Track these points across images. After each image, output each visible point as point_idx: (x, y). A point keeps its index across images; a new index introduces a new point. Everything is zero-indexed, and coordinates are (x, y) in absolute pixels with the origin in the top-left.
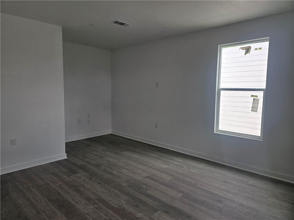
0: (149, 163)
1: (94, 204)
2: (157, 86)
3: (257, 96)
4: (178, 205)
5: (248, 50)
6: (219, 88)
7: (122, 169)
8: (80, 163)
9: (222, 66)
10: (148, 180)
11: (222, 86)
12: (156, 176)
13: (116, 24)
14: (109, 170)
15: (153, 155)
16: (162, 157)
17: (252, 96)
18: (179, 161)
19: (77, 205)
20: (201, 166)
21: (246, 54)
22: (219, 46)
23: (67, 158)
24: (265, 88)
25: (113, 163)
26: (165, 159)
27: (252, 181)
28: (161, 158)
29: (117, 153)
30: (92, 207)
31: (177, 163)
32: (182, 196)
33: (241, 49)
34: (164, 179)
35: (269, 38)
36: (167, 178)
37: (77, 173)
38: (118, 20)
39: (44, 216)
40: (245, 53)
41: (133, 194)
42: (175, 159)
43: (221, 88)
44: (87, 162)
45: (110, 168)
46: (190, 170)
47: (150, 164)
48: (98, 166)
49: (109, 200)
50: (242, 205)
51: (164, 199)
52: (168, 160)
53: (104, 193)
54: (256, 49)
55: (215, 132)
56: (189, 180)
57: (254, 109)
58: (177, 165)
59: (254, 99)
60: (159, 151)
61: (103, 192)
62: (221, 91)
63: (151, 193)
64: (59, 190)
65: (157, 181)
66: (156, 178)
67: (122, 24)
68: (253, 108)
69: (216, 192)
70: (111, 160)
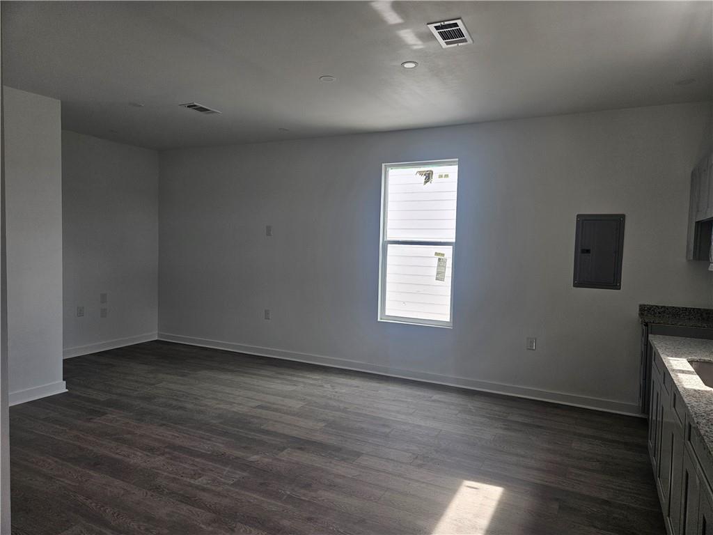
0: (258, 386)
1: (163, 454)
2: (268, 234)
3: (443, 255)
4: (319, 437)
5: (428, 177)
6: (385, 240)
7: (202, 400)
8: (102, 397)
9: (390, 197)
10: (260, 410)
11: (391, 235)
12: (274, 404)
13: (190, 110)
14: (174, 403)
15: (263, 372)
16: (282, 374)
17: (436, 254)
18: (316, 378)
19: (128, 459)
20: (356, 382)
21: (426, 182)
22: (383, 165)
23: (67, 390)
24: (454, 240)
25: (180, 391)
26: (289, 378)
27: (437, 396)
28: (280, 376)
29: (183, 375)
30: (162, 458)
31: (311, 382)
32: (325, 426)
33: (418, 174)
34: (290, 407)
35: (457, 159)
36: (296, 405)
37: (104, 414)
38: (195, 104)
39: (66, 481)
40: (424, 181)
41: (236, 432)
42: (308, 376)
43: (388, 239)
44: (120, 395)
45: (176, 400)
46: (336, 390)
47: (259, 388)
48: (148, 399)
49: (192, 446)
50: (420, 426)
51: (294, 433)
52: (295, 379)
53: (178, 437)
54: (441, 176)
55: (379, 320)
56: (335, 404)
57: (440, 276)
58: (312, 384)
59: (439, 259)
60: (276, 366)
61: (175, 436)
62: (389, 245)
63: (270, 428)
64: (79, 444)
65: (276, 410)
66: (275, 406)
67: (202, 109)
68: (438, 274)
69: (381, 416)
70: (172, 386)
